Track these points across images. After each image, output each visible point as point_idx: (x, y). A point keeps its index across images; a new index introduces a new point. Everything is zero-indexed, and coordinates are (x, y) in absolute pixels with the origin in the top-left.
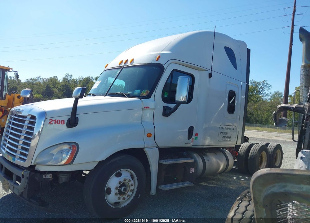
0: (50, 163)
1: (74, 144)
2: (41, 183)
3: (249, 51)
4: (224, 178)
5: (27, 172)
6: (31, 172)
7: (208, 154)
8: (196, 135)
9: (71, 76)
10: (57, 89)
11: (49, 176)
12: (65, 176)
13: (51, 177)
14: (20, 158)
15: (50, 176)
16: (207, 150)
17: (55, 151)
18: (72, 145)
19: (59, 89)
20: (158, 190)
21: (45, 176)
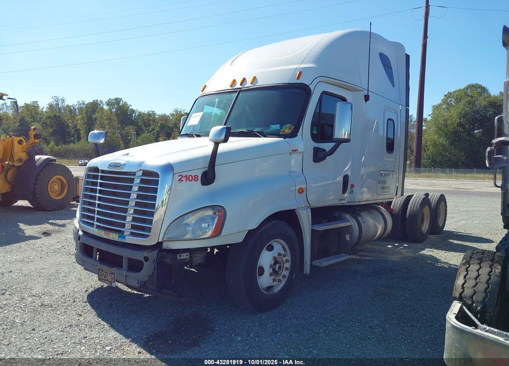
0: (188, 236)
1: (219, 208)
2: (174, 266)
3: (408, 57)
4: (376, 248)
5: (152, 252)
6: (159, 252)
7: (362, 214)
8: (351, 188)
9: (63, 100)
10: (41, 123)
11: (185, 256)
12: (200, 255)
13: (188, 257)
14: (133, 233)
16: (358, 208)
17: (192, 220)
18: (217, 210)
19: (45, 123)
20: (312, 266)
21: (180, 256)
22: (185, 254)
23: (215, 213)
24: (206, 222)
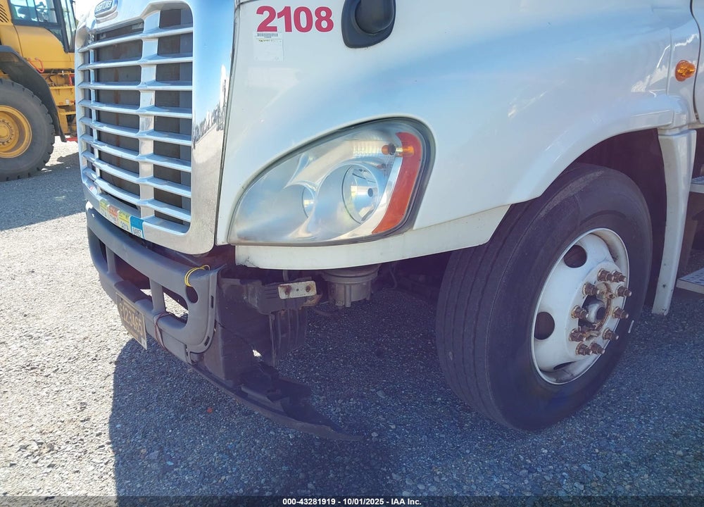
0: (301, 233)
1: (405, 128)
2: (272, 318)
5: (204, 278)
6: (224, 275)
11: (300, 290)
13: (313, 292)
14: (158, 215)
15: (308, 289)
17: (313, 172)
18: (400, 134)
21: (288, 291)
22: (302, 285)
23: (390, 149)
24: (363, 181)
